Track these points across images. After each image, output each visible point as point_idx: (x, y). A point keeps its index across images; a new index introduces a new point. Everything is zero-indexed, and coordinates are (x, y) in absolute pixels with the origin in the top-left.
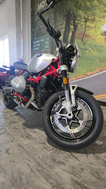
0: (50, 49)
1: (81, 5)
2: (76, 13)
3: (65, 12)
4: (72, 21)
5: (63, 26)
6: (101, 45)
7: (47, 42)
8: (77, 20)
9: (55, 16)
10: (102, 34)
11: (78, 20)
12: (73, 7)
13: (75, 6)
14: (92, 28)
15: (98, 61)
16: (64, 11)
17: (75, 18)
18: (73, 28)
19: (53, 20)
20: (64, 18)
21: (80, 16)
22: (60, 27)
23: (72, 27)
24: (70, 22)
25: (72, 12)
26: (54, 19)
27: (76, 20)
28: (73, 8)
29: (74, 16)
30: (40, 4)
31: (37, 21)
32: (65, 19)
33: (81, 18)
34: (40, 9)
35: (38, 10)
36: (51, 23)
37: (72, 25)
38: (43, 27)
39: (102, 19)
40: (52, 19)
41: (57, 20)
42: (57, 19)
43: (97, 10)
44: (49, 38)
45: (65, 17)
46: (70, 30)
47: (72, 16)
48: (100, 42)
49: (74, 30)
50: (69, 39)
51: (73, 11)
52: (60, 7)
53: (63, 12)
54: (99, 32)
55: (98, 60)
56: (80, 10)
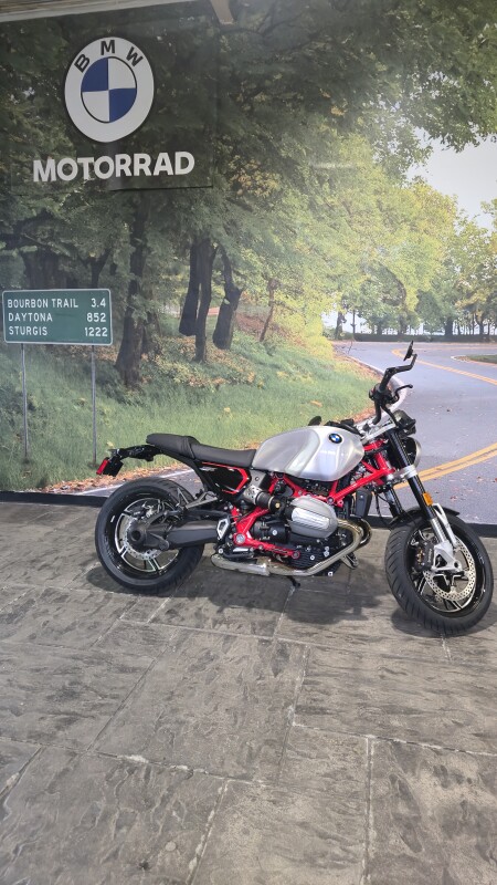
0: (119, 344)
1: (250, 236)
2: (230, 251)
3: (186, 236)
4: (219, 273)
5: (180, 277)
6: (323, 361)
7: (101, 317)
8: (238, 274)
9: (137, 232)
10: (324, 334)
11: (244, 277)
12: (221, 230)
13: (228, 231)
14: (292, 311)
15: (320, 404)
16: (183, 231)
17: (229, 267)
18: (223, 293)
19: (128, 245)
20: (183, 254)
21: (249, 266)
22: (167, 280)
23: (219, 290)
24: (211, 273)
25: (215, 245)
26: (133, 243)
27: (234, 275)
28: (220, 235)
29: (225, 258)
30: (44, 158)
31: (28, 221)
32: (188, 257)
33: (254, 274)
34: (45, 179)
35: (36, 179)
36: (118, 251)
37: (218, 284)
38: (67, 253)
39: (324, 296)
40: (121, 240)
41: (150, 250)
42: (149, 245)
43: (306, 266)
44: (107, 302)
45: (188, 251)
46: (210, 299)
47: (219, 256)
48: (321, 353)
49: (227, 302)
50: (211, 325)
51: (218, 242)
52: (159, 210)
53: (176, 231)
54: (316, 328)
55: (320, 401)
56: (247, 247)
